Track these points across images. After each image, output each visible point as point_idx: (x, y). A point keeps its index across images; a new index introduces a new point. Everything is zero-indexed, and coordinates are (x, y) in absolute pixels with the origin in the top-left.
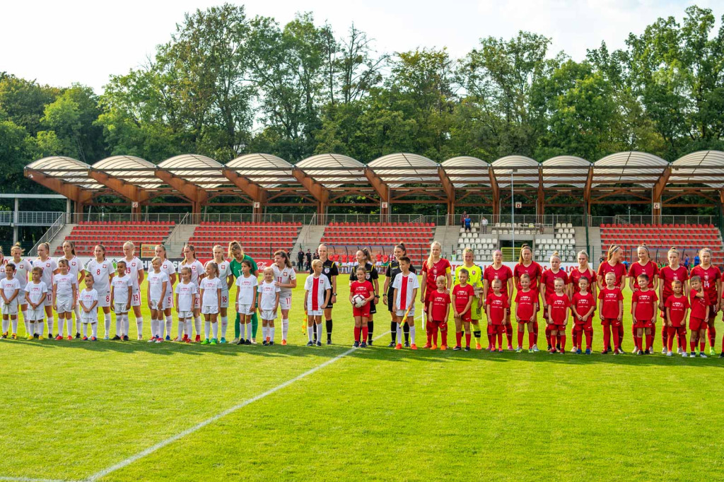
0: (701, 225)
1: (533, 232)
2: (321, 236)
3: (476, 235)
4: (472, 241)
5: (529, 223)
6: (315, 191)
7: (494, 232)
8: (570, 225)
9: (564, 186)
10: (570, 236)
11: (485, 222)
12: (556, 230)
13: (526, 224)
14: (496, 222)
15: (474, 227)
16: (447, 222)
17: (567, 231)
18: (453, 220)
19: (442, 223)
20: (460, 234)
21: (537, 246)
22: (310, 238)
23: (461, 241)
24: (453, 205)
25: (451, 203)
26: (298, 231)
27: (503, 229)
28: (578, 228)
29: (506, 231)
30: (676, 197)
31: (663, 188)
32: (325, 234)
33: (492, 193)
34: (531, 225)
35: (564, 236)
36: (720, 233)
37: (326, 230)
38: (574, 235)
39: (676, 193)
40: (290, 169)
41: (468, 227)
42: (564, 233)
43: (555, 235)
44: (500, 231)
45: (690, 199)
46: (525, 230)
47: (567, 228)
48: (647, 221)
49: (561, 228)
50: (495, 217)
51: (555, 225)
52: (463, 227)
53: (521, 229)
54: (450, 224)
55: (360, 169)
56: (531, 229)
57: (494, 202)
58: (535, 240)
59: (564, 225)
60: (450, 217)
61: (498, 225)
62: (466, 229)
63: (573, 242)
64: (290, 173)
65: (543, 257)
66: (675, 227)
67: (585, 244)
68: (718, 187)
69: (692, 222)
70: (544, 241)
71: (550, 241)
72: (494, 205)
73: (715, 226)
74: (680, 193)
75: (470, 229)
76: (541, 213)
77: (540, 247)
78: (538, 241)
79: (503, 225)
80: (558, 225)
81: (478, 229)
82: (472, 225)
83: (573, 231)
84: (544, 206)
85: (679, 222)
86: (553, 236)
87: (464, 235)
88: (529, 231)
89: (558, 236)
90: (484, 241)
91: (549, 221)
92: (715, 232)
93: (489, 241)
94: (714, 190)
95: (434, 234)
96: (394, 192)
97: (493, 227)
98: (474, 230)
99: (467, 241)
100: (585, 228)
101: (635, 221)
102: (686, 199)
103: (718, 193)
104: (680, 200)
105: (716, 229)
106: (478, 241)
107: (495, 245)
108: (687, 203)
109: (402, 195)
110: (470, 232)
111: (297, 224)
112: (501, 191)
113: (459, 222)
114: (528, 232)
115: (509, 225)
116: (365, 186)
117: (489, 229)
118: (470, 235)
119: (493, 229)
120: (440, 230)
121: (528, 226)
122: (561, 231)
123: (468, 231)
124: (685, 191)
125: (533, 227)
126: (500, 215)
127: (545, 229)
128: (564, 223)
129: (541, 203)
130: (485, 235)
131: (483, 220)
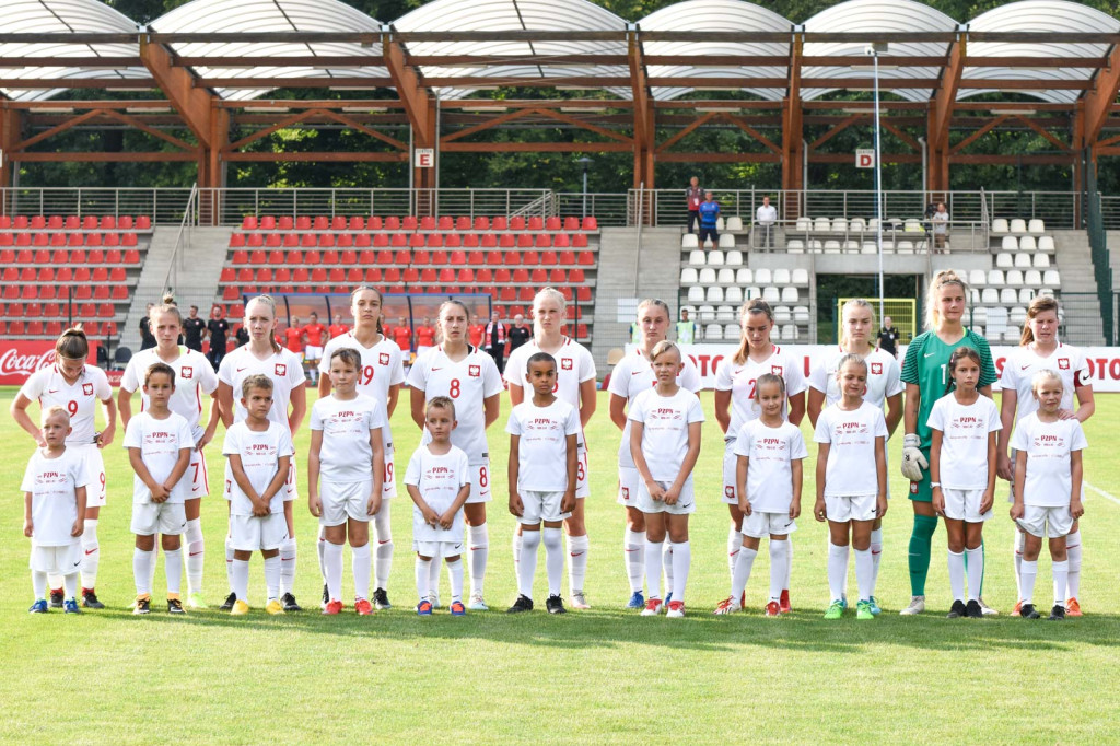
1: (924, 246)
2: (220, 262)
3: (735, 258)
4: (727, 276)
5: (904, 216)
7: (796, 245)
8: (1037, 225)
9: (1009, 96)
10: (1042, 260)
11: (764, 214)
12: (996, 241)
13: (896, 221)
14: (797, 214)
15: (726, 231)
17: (1028, 243)
18: (655, 206)
20: (686, 255)
22: (184, 269)
23: (689, 276)
24: (651, 157)
25: (644, 151)
26: (142, 246)
27: (823, 238)
28: (1064, 234)
29: (833, 245)
32: (230, 255)
33: (772, 120)
34: (913, 226)
35: (1023, 260)
37: (234, 240)
38: (1052, 258)
40: (131, 38)
41: (708, 233)
42: (1020, 251)
43: (995, 258)
44: (816, 245)
46: (899, 239)
47: (1028, 233)
49: (1009, 232)
50: (792, 197)
51: (989, 224)
52: (691, 231)
53: (882, 238)
54: (645, 223)
55: (367, 39)
56: (914, 239)
59: (1018, 225)
60: (644, 197)
61: (803, 224)
62: (702, 238)
63: (1053, 278)
64: (131, 50)
67: (1094, 287)
71: (979, 277)
72: (784, 160)
75: (715, 238)
76: (939, 187)
79: (823, 224)
80: (1000, 225)
81: (741, 238)
82: (720, 224)
83: (1047, 243)
84: (946, 161)
86: (989, 258)
87: (697, 257)
88: (908, 245)
89: (1004, 260)
90: (763, 276)
91: (965, 213)
93: (782, 276)
95: (596, 254)
96: (451, 114)
97: (789, 230)
98: (727, 241)
99: (708, 276)
100: (1083, 234)
106: (745, 276)
107: (803, 291)
109: (483, 126)
110: (716, 247)
111: (135, 222)
114: (906, 246)
116: (367, 94)
117: (779, 237)
118: (716, 257)
119: (789, 238)
120: (615, 239)
121: (902, 227)
122: (1009, 243)
123: (709, 243)
125: (921, 230)
126: (805, 191)
127: (960, 239)
128: (1017, 216)
129: (939, 152)
130: (768, 257)
131: (761, 209)
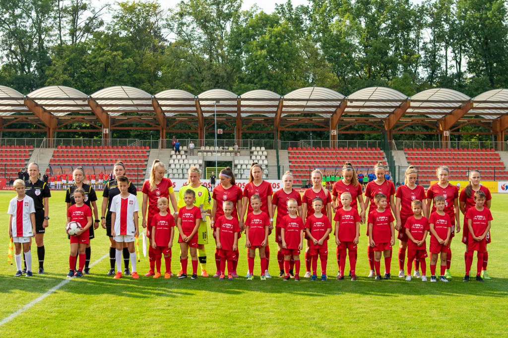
0: (369, 149)
1: (233, 154)
2: (50, 157)
3: (184, 157)
4: (181, 162)
5: (229, 146)
6: (45, 118)
7: (200, 154)
8: (263, 148)
9: (257, 116)
10: (263, 158)
11: (192, 145)
12: (252, 153)
13: (227, 147)
14: (201, 146)
15: (182, 150)
16: (160, 146)
17: (260, 153)
18: (165, 144)
19: (155, 146)
20: (171, 156)
21: (236, 166)
22: (40, 160)
23: (171, 161)
24: (164, 131)
25: (163, 129)
26: (30, 153)
27: (207, 152)
28: (269, 151)
29: (210, 153)
30: (349, 125)
31: (340, 118)
32: (53, 156)
33: (197, 121)
34: (231, 149)
35: (259, 157)
36: (384, 154)
37: (54, 152)
38: (266, 157)
39: (349, 122)
40: (22, 99)
41: (177, 150)
42: (258, 155)
43: (251, 157)
44: (205, 153)
45: (358, 127)
46: (226, 152)
47: (260, 150)
48: (326, 145)
49: (256, 150)
50: (201, 141)
51: (251, 148)
52: (173, 150)
53: (222, 152)
54: (162, 148)
55: (84, 99)
56: (231, 152)
57: (199, 129)
58: (234, 161)
59: (258, 148)
60: (162, 141)
61: (203, 148)
62: (176, 152)
63: (266, 162)
64: (22, 102)
65: (241, 175)
66: (348, 149)
67: (276, 164)
68: (383, 117)
69: (363, 145)
70: (242, 162)
71: (246, 162)
72: (199, 132)
73: (381, 149)
74: (352, 122)
75: (179, 152)
76: (239, 139)
77: (239, 167)
78: (236, 162)
79: (207, 148)
80: (253, 148)
81: (186, 152)
82: (181, 148)
83: (265, 153)
84: (241, 132)
85: (352, 146)
86: (249, 157)
87: (174, 157)
88: (229, 153)
89: (253, 157)
90: (191, 162)
91: (245, 145)
92: (381, 154)
93: (196, 162)
94: (380, 120)
95: (148, 156)
96: (114, 120)
97: (199, 150)
98: (182, 152)
99: (176, 161)
100: (275, 151)
101: (316, 145)
102: (356, 128)
103: (383, 122)
104: (351, 128)
105: (382, 151)
106: (186, 162)
107: (200, 165)
108: (357, 130)
109: (122, 123)
110: (179, 154)
111: (29, 148)
112: (206, 119)
113: (170, 146)
114: (228, 154)
115: (212, 148)
116: (89, 115)
117: (195, 151)
118: (179, 157)
119: (199, 152)
120: (153, 152)
121: (228, 149)
122: (255, 153)
123: (177, 153)
124: (356, 120)
125: (233, 149)
126: (204, 140)
127: (243, 152)
128: (258, 146)
129: (239, 130)
130: (192, 156)
131: (190, 144)
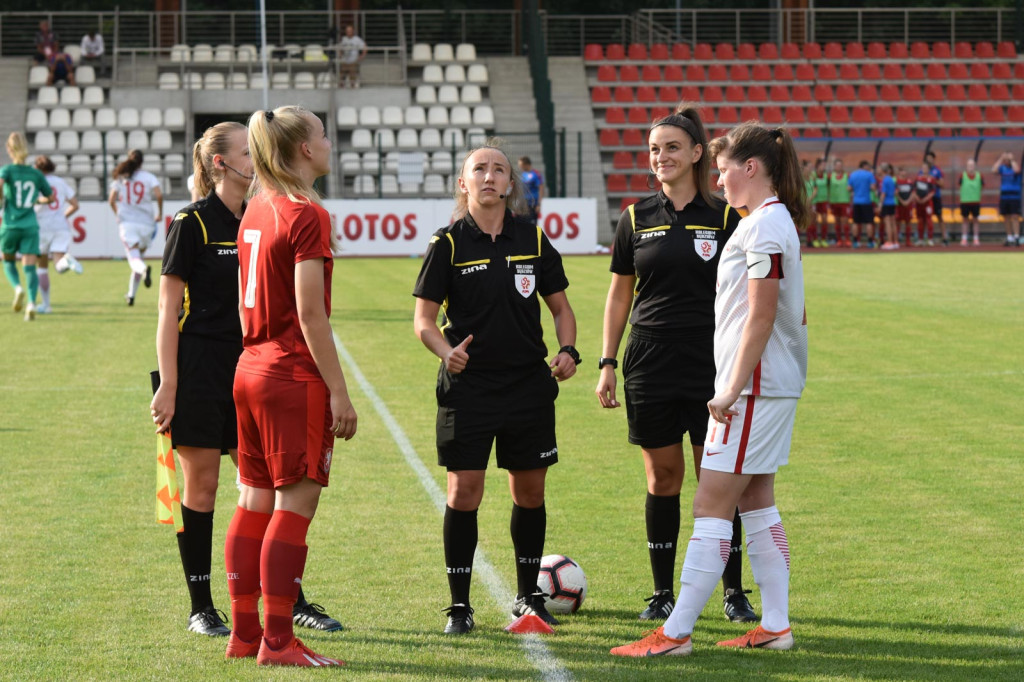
1: (326, 79)
3: (95, 95)
4: (83, 118)
5: (303, 43)
7: (170, 80)
8: (467, 51)
10: (472, 94)
12: (416, 71)
13: (293, 49)
14: (169, 43)
17: (455, 74)
20: (33, 93)
21: (346, 135)
23: (36, 119)
27: (204, 70)
28: (498, 62)
29: (216, 79)
34: (315, 54)
35: (449, 94)
38: (485, 91)
42: (445, 83)
43: (413, 92)
44: (195, 78)
46: (296, 70)
47: (455, 61)
49: (433, 61)
50: (167, 21)
51: (408, 50)
53: (275, 70)
56: (316, 69)
58: (334, 112)
59: (444, 51)
61: (180, 53)
63: (485, 116)
69: (931, 31)
70: (371, 117)
71: (394, 116)
76: (347, 6)
77: (360, 139)
78: (347, 117)
79: (203, 54)
80: (421, 52)
81: (101, 71)
83: (479, 73)
85: (883, 34)
86: (405, 93)
87: (48, 95)
88: (308, 77)
89: (425, 94)
90: (129, 118)
91: (380, 37)
93: (152, 118)
97: (162, 61)
98: (85, 75)
99: (60, 118)
100: (524, 61)
106: (106, 118)
107: (177, 136)
114: (304, 80)
115: (224, 53)
117: (146, 68)
118: (71, 95)
119: (162, 70)
121: (301, 55)
122: (432, 74)
125: (324, 59)
126: (184, 13)
127: (372, 68)
128: (443, 41)
130: (134, 93)
